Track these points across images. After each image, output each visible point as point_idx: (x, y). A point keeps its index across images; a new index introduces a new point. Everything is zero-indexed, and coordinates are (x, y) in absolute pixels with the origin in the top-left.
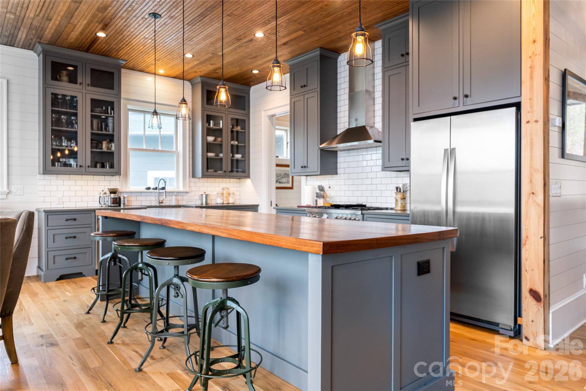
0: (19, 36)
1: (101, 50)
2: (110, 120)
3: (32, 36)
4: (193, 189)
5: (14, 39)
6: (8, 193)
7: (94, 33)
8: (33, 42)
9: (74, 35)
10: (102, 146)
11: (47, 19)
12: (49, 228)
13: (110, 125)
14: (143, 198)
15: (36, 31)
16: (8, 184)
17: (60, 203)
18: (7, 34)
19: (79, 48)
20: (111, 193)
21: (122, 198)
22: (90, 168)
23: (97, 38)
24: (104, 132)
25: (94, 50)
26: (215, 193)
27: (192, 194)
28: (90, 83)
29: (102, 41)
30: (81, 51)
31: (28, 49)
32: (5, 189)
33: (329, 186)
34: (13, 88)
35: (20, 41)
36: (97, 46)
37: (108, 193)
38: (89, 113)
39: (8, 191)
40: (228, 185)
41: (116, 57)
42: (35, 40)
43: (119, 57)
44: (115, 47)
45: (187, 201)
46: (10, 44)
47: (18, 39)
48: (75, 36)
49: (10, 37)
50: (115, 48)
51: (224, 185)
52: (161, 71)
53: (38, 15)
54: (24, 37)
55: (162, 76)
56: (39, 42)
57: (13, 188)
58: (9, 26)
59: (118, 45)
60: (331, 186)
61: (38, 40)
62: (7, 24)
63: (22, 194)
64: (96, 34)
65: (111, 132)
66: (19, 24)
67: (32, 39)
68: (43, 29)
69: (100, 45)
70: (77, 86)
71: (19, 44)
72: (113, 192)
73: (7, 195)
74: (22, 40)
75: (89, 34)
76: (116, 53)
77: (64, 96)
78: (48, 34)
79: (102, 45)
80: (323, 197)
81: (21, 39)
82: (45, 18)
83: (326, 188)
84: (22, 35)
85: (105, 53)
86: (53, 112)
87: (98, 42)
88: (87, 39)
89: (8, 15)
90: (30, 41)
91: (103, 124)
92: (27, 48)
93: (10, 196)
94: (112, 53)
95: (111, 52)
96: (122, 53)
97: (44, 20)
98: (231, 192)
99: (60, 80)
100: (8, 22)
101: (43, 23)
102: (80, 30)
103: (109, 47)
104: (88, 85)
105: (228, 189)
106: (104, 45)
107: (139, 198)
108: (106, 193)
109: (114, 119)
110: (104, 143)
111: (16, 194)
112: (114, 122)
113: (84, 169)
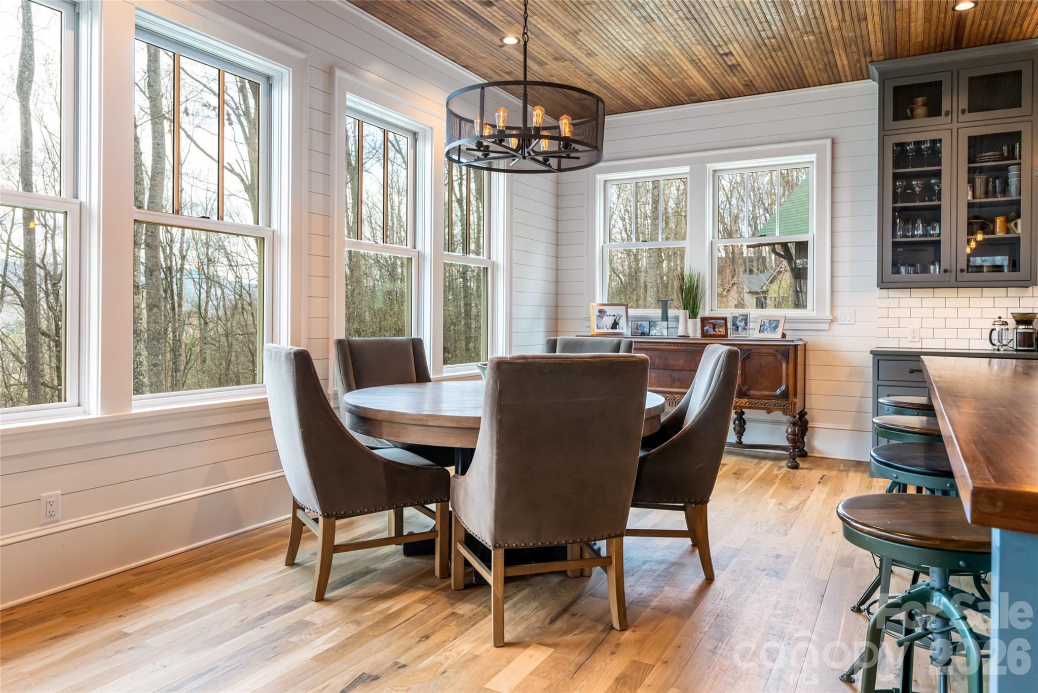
0: (839, 64)
1: (984, 35)
2: (1013, 172)
3: (855, 57)
5: (835, 70)
6: (832, 321)
7: (950, 9)
8: (863, 65)
9: (918, 26)
10: (994, 227)
11: (859, 20)
12: (880, 383)
13: (1013, 181)
15: (857, 45)
16: (832, 306)
17: (916, 340)
18: (821, 67)
19: (941, 47)
20: (1019, 322)
22: (965, 273)
23: (962, 17)
24: (1000, 199)
25: (969, 40)
28: (966, 107)
29: (974, 17)
30: (948, 50)
31: (864, 79)
32: (827, 315)
34: (842, 150)
35: (844, 71)
36: (970, 31)
37: (1012, 323)
38: (964, 166)
39: (831, 318)
41: (1021, 36)
42: (863, 60)
43: (1028, 34)
44: (1006, 18)
46: (835, 80)
47: (840, 68)
48: (920, 30)
49: (829, 69)
50: (1009, 21)
53: (844, 20)
54: (845, 62)
56: (872, 62)
57: (839, 313)
58: (817, 53)
59: (1012, 12)
61: (869, 59)
62: (813, 52)
63: (853, 322)
64: (953, 9)
65: (1014, 196)
66: (827, 44)
67: (859, 61)
68: (864, 39)
69: (976, 27)
70: (942, 119)
71: (846, 76)
72: (1024, 320)
73: (830, 324)
74: (847, 67)
75: (942, 16)
76: (1017, 30)
77: (918, 143)
78: (876, 43)
79: (980, 25)
81: (843, 66)
82: (856, 19)
84: (841, 61)
85: (994, 36)
86: (896, 177)
87: (969, 23)
88: (944, 25)
89: (805, 38)
90: (858, 65)
91: (997, 181)
92: (861, 77)
93: (835, 326)
94: (1009, 32)
95: (1005, 32)
96: (1030, 23)
97: (857, 24)
99: (912, 117)
100: (812, 49)
101: (857, 29)
102: (921, 14)
103: (994, 23)
104: (963, 112)
106: (984, 23)
108: (1006, 322)
109: (1020, 168)
110: (999, 221)
111: (844, 323)
112: (1020, 174)
113: (953, 275)
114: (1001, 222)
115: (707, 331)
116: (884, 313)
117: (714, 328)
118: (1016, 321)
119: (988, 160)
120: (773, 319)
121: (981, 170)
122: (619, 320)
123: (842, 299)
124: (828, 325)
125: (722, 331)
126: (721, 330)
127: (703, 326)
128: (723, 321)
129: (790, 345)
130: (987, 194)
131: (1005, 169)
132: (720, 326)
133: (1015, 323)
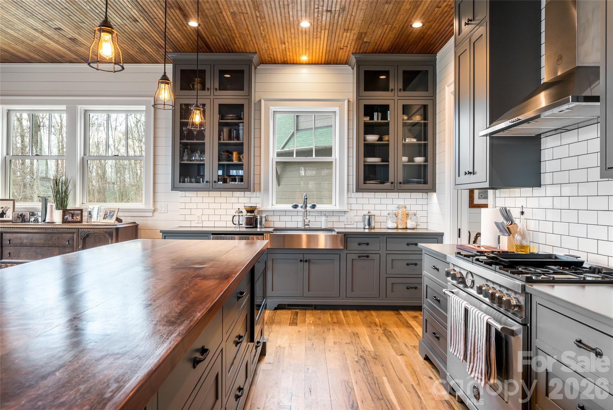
2: (241, 127)
4: (354, 207)
6: (154, 211)
13: (241, 132)
14: (288, 218)
16: (154, 202)
17: (200, 222)
20: (248, 211)
21: (259, 217)
22: (217, 183)
24: (236, 141)
26: (385, 213)
27: (352, 214)
32: (151, 207)
33: (520, 210)
37: (245, 212)
39: (154, 209)
40: (408, 202)
45: (345, 223)
51: (401, 202)
52: (304, 58)
55: (306, 64)
57: (158, 206)
60: (524, 210)
63: (166, 211)
65: (241, 141)
70: (206, 92)
72: (251, 210)
80: (509, 232)
83: (515, 214)
91: (235, 132)
93: (156, 214)
98: (410, 212)
105: (405, 208)
107: (283, 218)
108: (242, 212)
109: (243, 124)
110: (235, 154)
111: (162, 212)
112: (243, 128)
113: (211, 184)
114: (236, 154)
115: (67, 218)
116: (183, 206)
117: (72, 217)
118: (247, 211)
119: (230, 118)
120: (112, 210)
121: (227, 124)
122: (6, 211)
123: (160, 197)
124: (152, 213)
125: (79, 218)
126: (77, 217)
127: (64, 215)
128: (80, 212)
129: (113, 228)
130: (230, 138)
131: (237, 125)
132: (77, 215)
133: (246, 212)
